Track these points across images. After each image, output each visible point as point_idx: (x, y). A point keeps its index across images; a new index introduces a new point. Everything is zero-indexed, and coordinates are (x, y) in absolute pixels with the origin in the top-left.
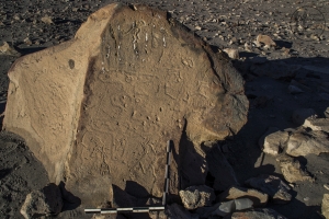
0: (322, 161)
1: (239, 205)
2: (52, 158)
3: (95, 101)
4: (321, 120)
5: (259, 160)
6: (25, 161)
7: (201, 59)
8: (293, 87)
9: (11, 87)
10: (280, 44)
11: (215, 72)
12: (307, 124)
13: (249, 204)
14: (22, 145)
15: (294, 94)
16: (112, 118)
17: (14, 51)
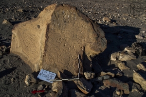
0: (132, 62)
1: (105, 78)
2: (33, 63)
3: (50, 40)
4: (130, 48)
5: (109, 63)
6: (22, 64)
7: (89, 25)
8: (119, 37)
9: (13, 36)
10: (112, 21)
11: (94, 30)
12: (126, 49)
13: (108, 77)
14: (19, 58)
15: (120, 39)
16: (57, 47)
17: (9, 23)
